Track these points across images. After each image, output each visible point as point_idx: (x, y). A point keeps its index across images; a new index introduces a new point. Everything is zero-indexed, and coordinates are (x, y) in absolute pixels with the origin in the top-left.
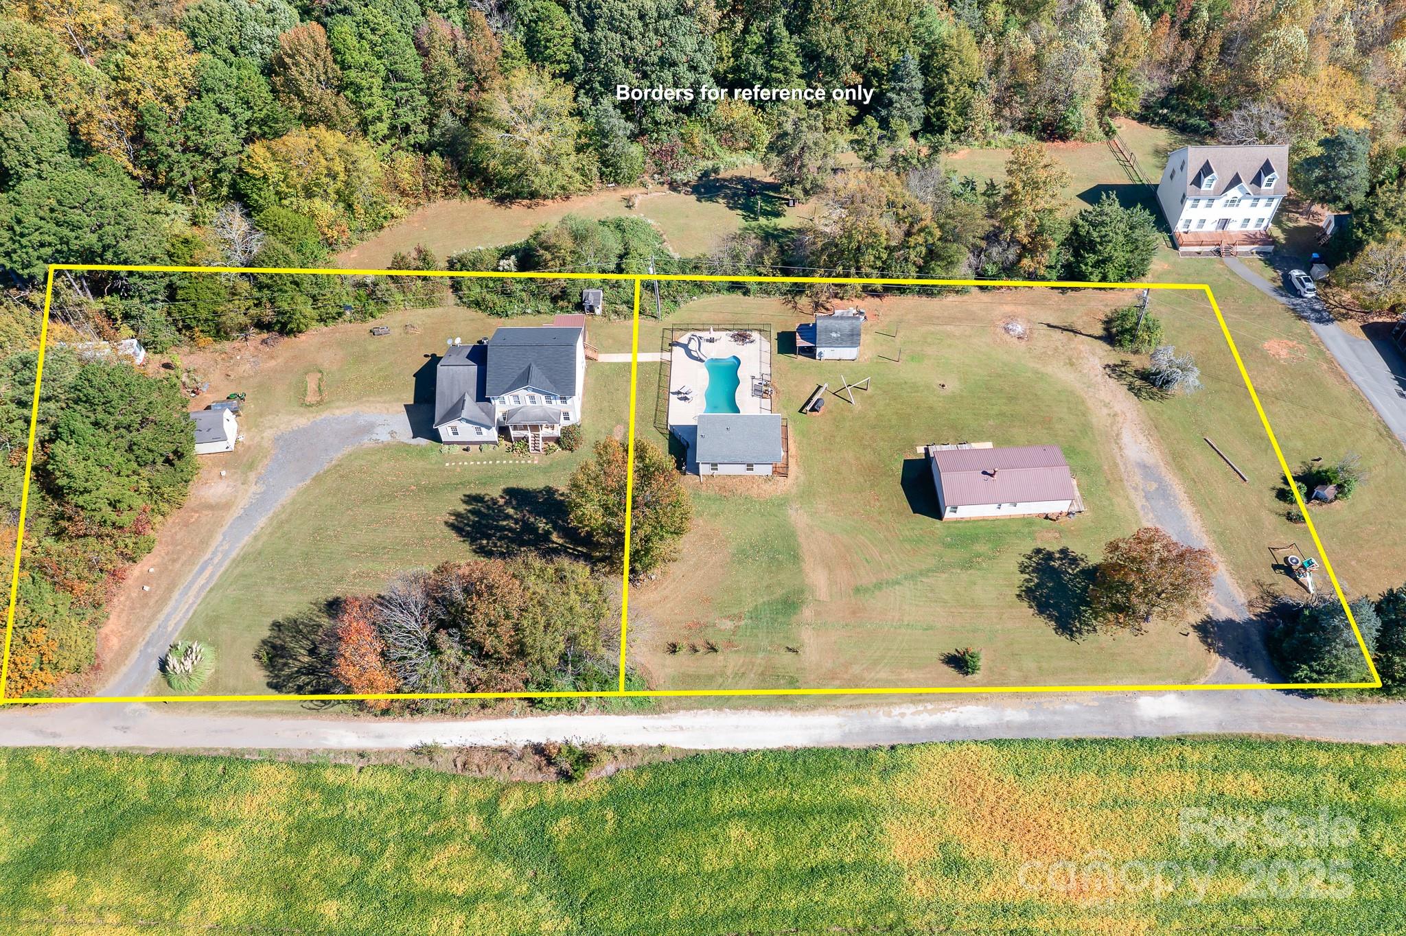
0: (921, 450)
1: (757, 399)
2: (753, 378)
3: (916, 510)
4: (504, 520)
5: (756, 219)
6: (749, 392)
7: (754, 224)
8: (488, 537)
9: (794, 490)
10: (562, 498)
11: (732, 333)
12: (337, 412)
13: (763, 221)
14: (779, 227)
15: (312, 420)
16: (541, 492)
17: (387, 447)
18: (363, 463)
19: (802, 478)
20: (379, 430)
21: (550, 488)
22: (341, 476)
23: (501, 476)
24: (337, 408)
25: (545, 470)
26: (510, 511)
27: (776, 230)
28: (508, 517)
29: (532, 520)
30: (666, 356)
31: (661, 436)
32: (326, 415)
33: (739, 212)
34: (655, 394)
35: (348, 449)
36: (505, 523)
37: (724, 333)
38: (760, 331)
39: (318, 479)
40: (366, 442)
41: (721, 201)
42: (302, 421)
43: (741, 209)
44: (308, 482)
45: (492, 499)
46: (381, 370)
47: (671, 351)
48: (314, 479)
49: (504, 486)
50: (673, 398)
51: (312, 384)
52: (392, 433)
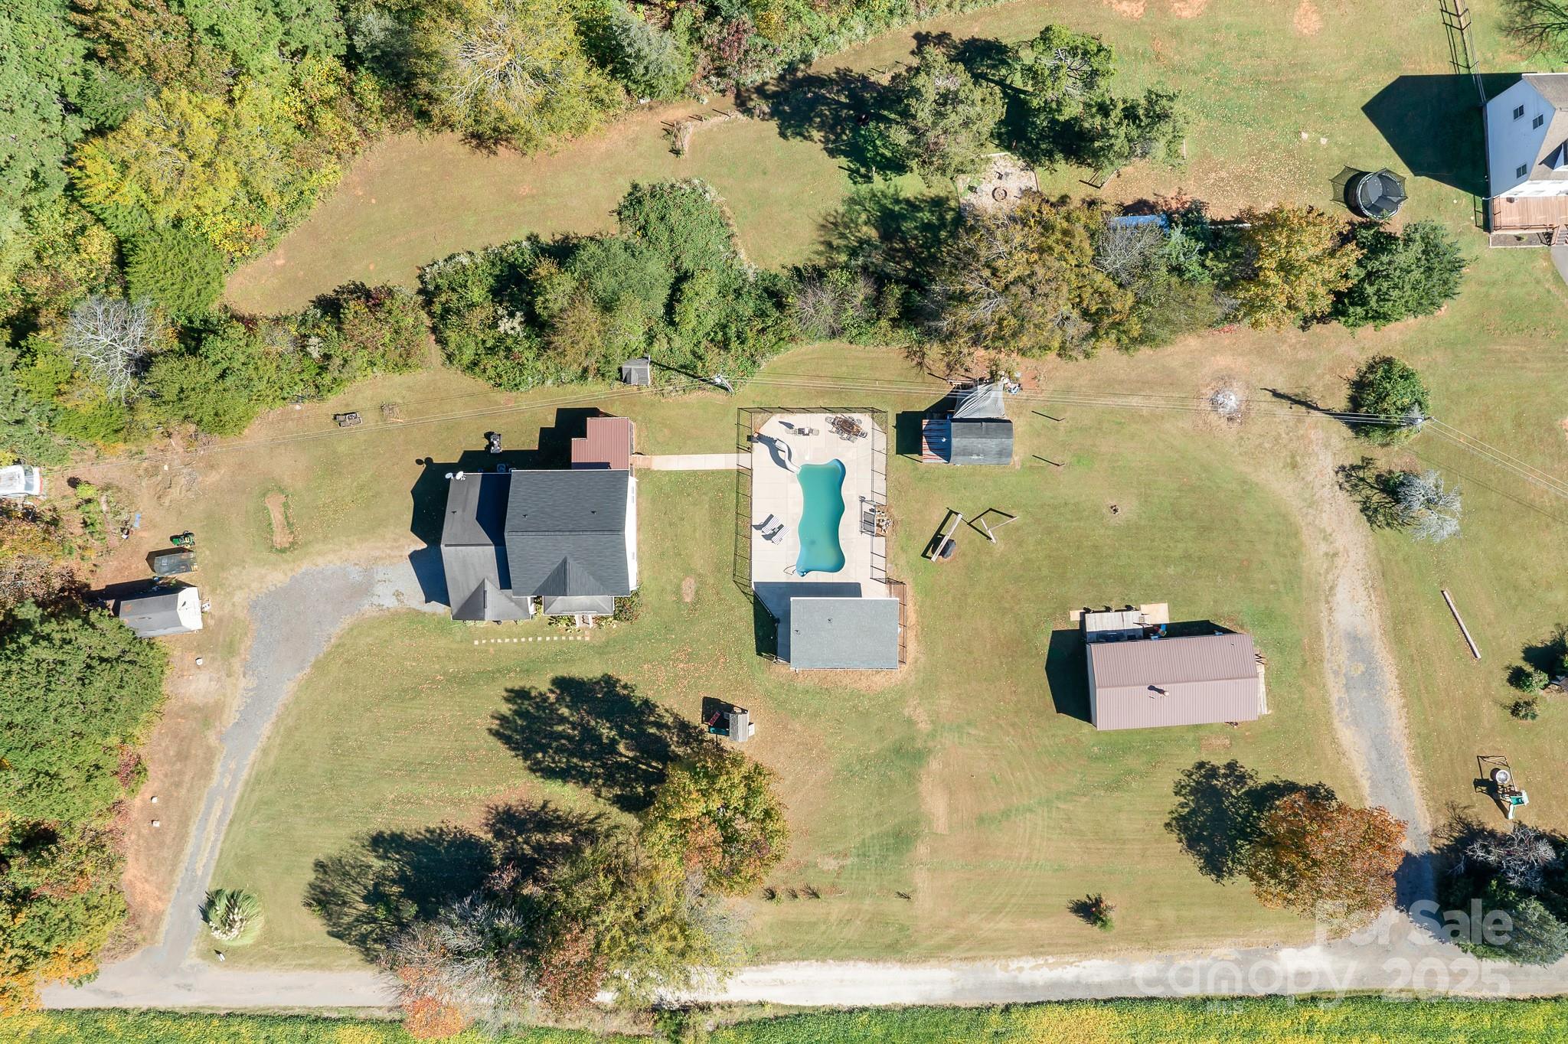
0: (1075, 616)
1: (867, 537)
2: (863, 500)
3: (1060, 709)
4: (558, 724)
5: (868, 179)
6: (856, 525)
7: (864, 188)
8: (544, 749)
9: (912, 679)
10: (626, 692)
11: (833, 416)
12: (320, 561)
13: (878, 182)
14: (902, 195)
15: (290, 574)
16: (598, 683)
17: (395, 616)
18: (369, 640)
19: (923, 659)
20: (379, 589)
21: (610, 677)
22: (348, 662)
23: (546, 661)
24: (319, 554)
25: (601, 650)
26: (565, 711)
27: (897, 201)
28: (563, 720)
29: (593, 723)
30: (744, 459)
31: (743, 598)
32: (305, 566)
33: (843, 161)
34: (733, 527)
35: (346, 622)
36: (560, 728)
37: (821, 417)
38: (873, 411)
39: (320, 667)
40: (367, 608)
41: (817, 135)
42: (278, 576)
43: (846, 154)
44: (308, 670)
45: (540, 694)
46: (361, 488)
47: (749, 450)
48: (313, 666)
49: (551, 675)
50: (757, 535)
51: (276, 516)
52: (398, 594)
